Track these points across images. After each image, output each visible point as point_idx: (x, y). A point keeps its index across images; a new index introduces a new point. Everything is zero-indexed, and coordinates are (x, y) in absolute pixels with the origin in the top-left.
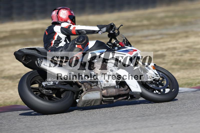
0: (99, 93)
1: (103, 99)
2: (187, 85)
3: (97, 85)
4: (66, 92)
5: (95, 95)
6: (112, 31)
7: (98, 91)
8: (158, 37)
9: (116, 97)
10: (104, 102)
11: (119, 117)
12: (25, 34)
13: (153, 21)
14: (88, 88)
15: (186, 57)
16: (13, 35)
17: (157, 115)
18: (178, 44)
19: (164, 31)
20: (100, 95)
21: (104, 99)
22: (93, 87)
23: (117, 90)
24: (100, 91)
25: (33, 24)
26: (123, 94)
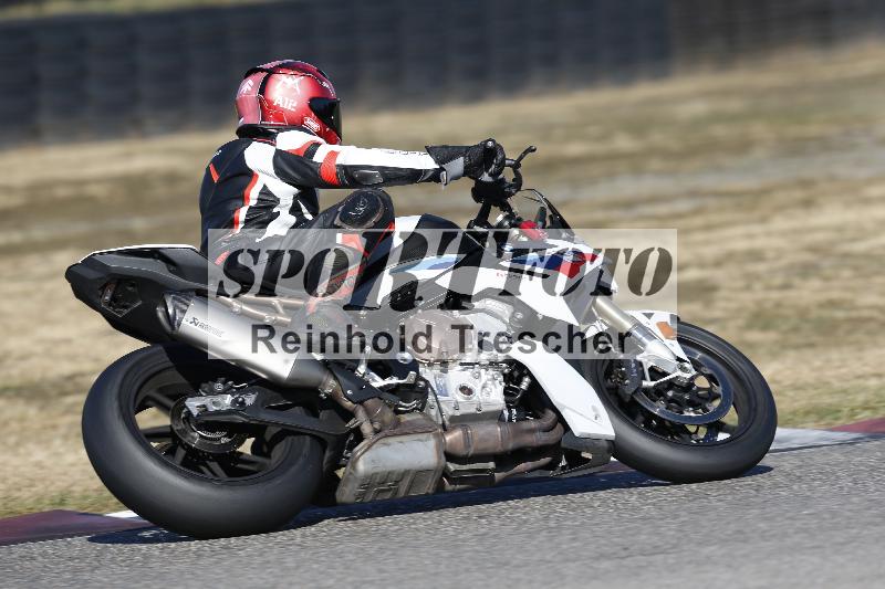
0: (432, 443)
1: (446, 468)
2: (813, 417)
3: (421, 410)
4: (290, 438)
5: (415, 453)
6: (490, 175)
7: (425, 435)
8: (683, 206)
9: (505, 459)
10: (452, 481)
11: (515, 562)
12: (91, 200)
13: (657, 138)
14: (383, 422)
15: (808, 293)
16: (40, 204)
17: (685, 548)
18: (769, 234)
19: (710, 182)
20: (435, 450)
21: (452, 467)
22: (405, 418)
23: (508, 428)
24: (437, 436)
25: (129, 155)
26: (535, 445)
